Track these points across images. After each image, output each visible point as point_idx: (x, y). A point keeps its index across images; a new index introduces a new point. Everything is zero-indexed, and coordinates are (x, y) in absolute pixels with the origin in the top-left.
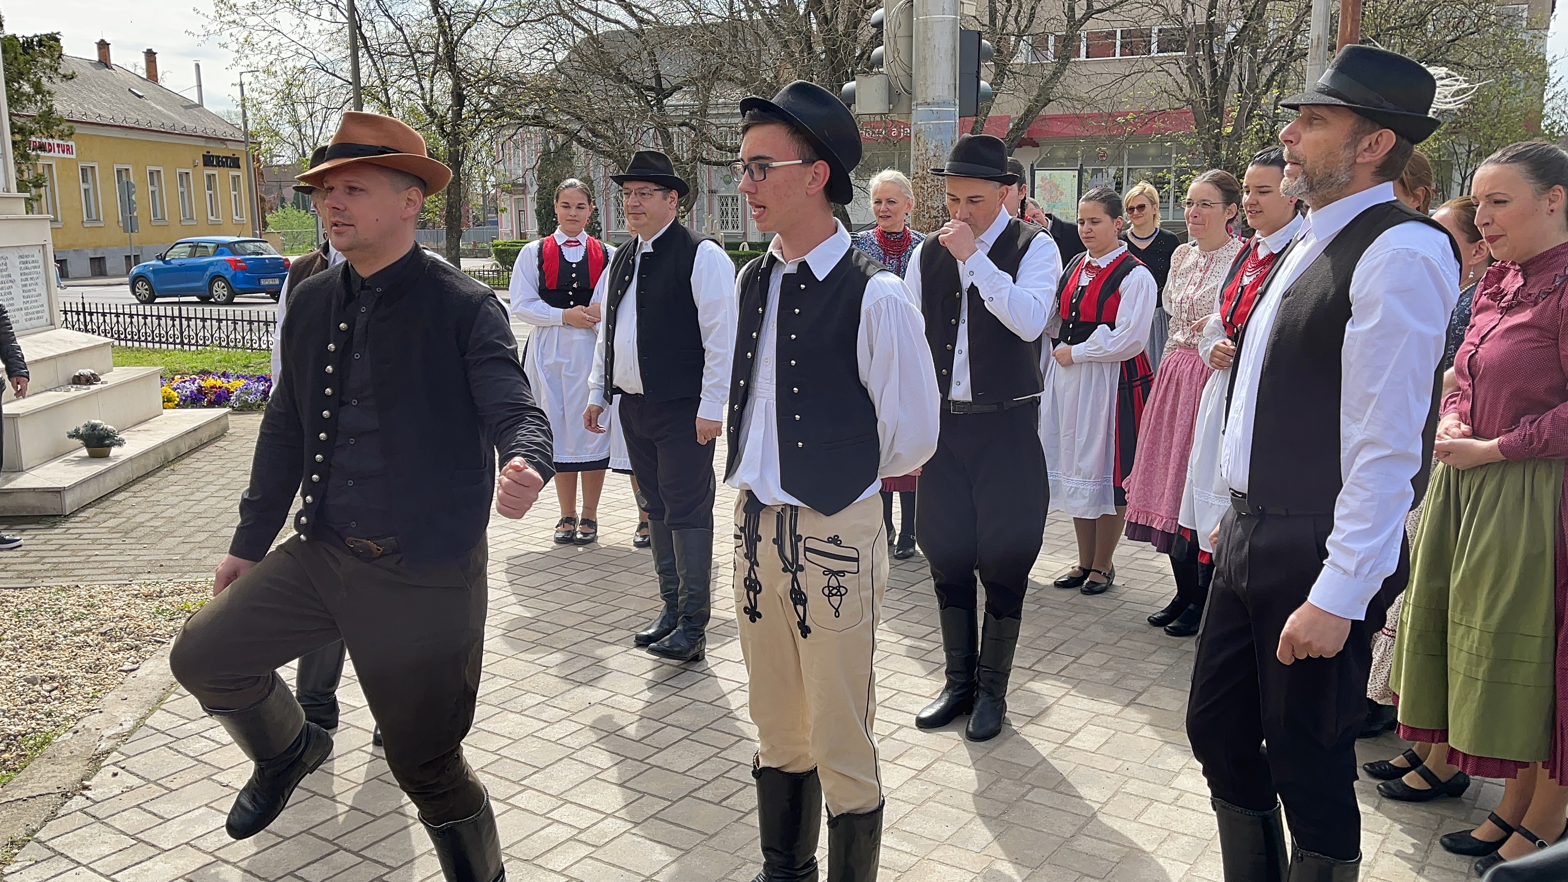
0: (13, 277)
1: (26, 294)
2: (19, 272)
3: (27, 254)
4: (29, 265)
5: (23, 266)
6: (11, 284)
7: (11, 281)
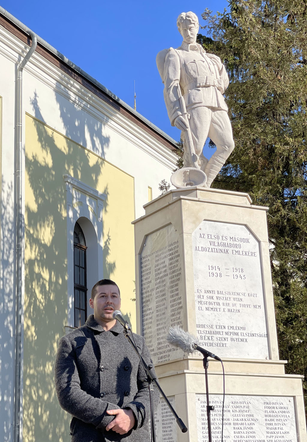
0: (256, 417)
1: (269, 431)
2: (263, 414)
3: (275, 401)
4: (277, 411)
5: (268, 410)
6: (253, 422)
7: (253, 420)
